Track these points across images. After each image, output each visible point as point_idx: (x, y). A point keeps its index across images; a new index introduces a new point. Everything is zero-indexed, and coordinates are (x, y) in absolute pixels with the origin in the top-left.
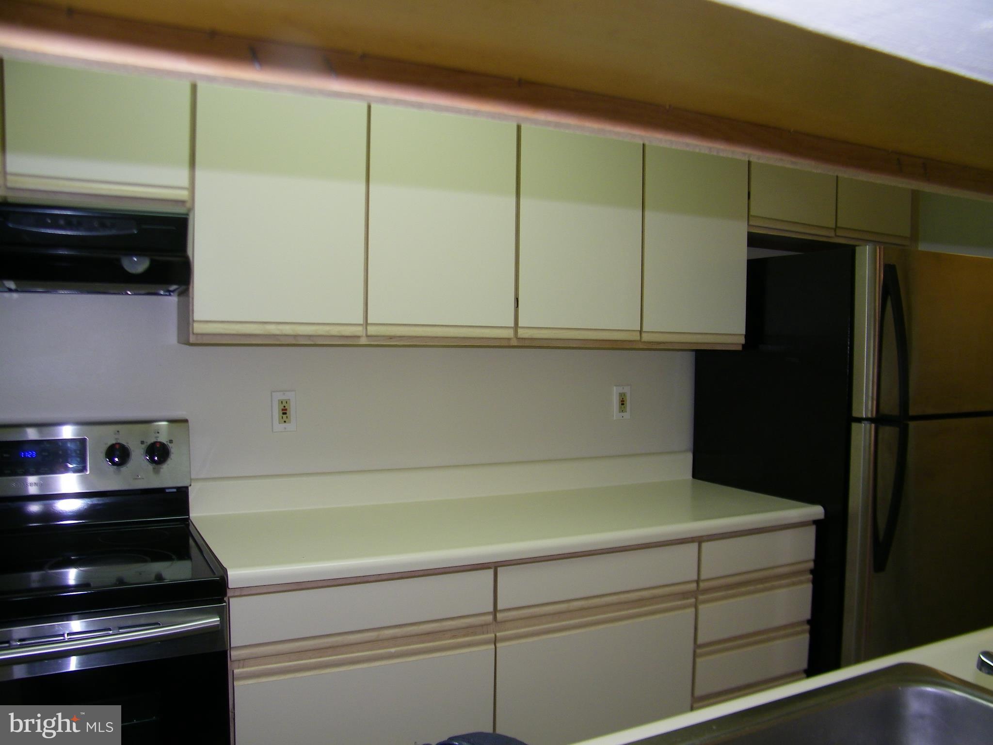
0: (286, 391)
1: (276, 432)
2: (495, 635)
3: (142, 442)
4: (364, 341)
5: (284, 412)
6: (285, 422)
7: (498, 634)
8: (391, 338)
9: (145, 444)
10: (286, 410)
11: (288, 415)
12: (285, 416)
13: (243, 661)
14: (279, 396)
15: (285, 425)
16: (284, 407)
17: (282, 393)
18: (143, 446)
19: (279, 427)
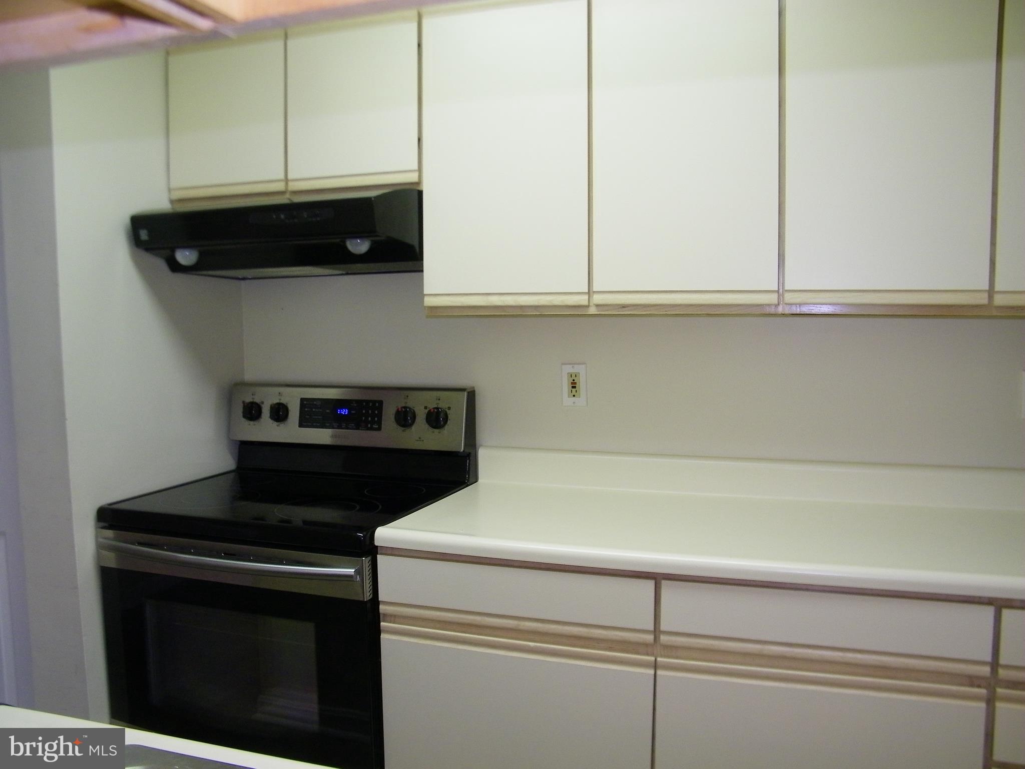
0: (574, 364)
1: (565, 406)
2: (656, 660)
3: (426, 408)
4: (593, 310)
5: (574, 385)
6: (574, 396)
7: (659, 659)
8: (624, 306)
9: (428, 410)
10: (575, 383)
11: (577, 389)
12: (574, 390)
13: (393, 618)
14: (568, 369)
15: (574, 398)
16: (574, 380)
17: (572, 366)
18: (427, 411)
19: (568, 401)
